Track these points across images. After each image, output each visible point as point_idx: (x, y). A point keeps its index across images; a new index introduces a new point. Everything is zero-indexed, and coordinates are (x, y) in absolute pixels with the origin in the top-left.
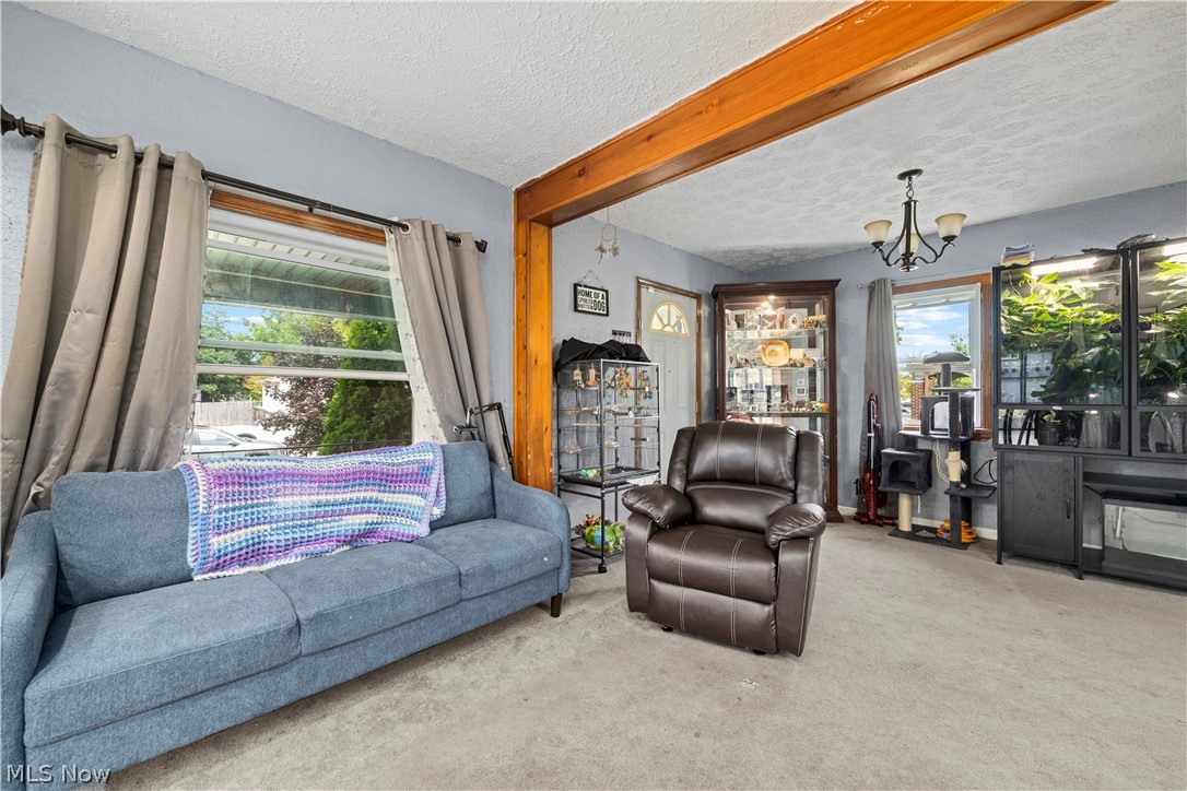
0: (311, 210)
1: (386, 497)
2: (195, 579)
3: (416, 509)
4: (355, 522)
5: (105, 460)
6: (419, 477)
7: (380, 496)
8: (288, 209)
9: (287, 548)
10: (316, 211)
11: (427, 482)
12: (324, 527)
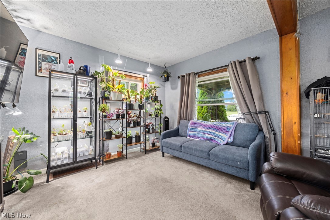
0: (212, 71)
1: (217, 133)
2: (188, 137)
3: (224, 138)
4: (209, 136)
5: (186, 119)
6: (226, 130)
7: (215, 132)
8: (207, 73)
9: (199, 137)
10: (211, 71)
11: (228, 132)
12: (204, 135)
